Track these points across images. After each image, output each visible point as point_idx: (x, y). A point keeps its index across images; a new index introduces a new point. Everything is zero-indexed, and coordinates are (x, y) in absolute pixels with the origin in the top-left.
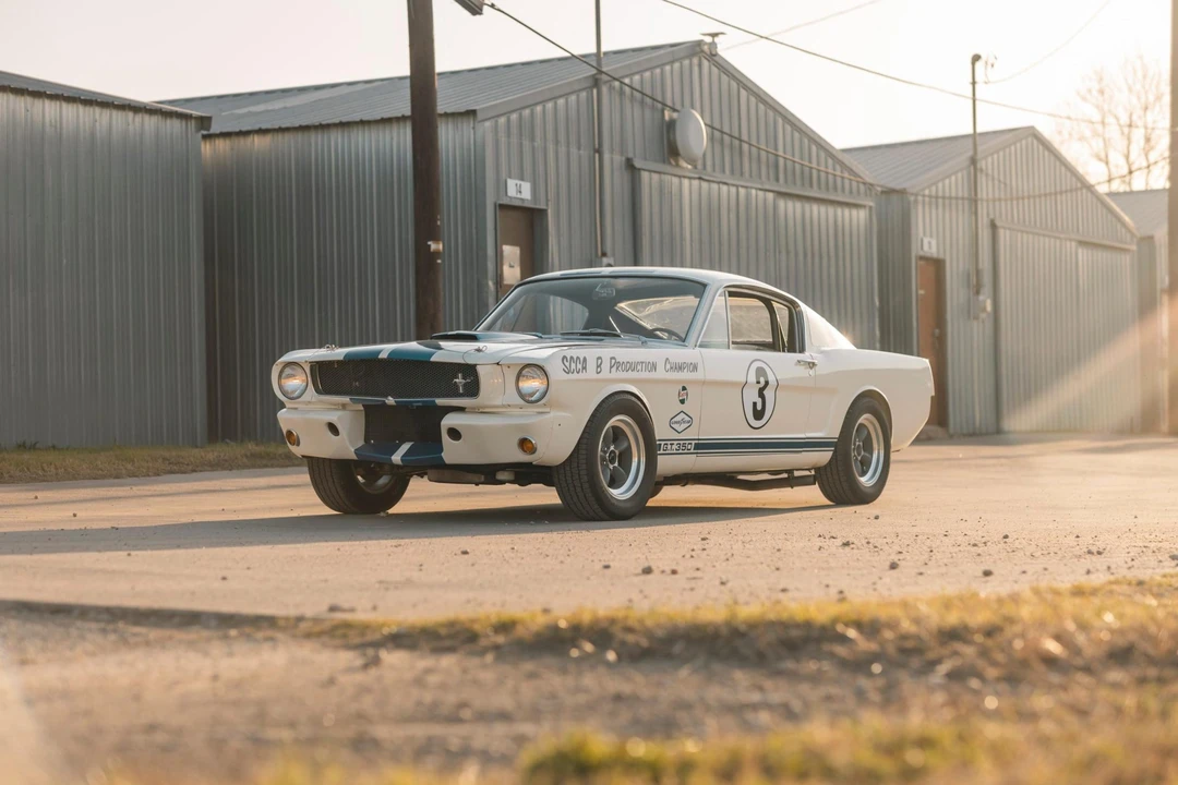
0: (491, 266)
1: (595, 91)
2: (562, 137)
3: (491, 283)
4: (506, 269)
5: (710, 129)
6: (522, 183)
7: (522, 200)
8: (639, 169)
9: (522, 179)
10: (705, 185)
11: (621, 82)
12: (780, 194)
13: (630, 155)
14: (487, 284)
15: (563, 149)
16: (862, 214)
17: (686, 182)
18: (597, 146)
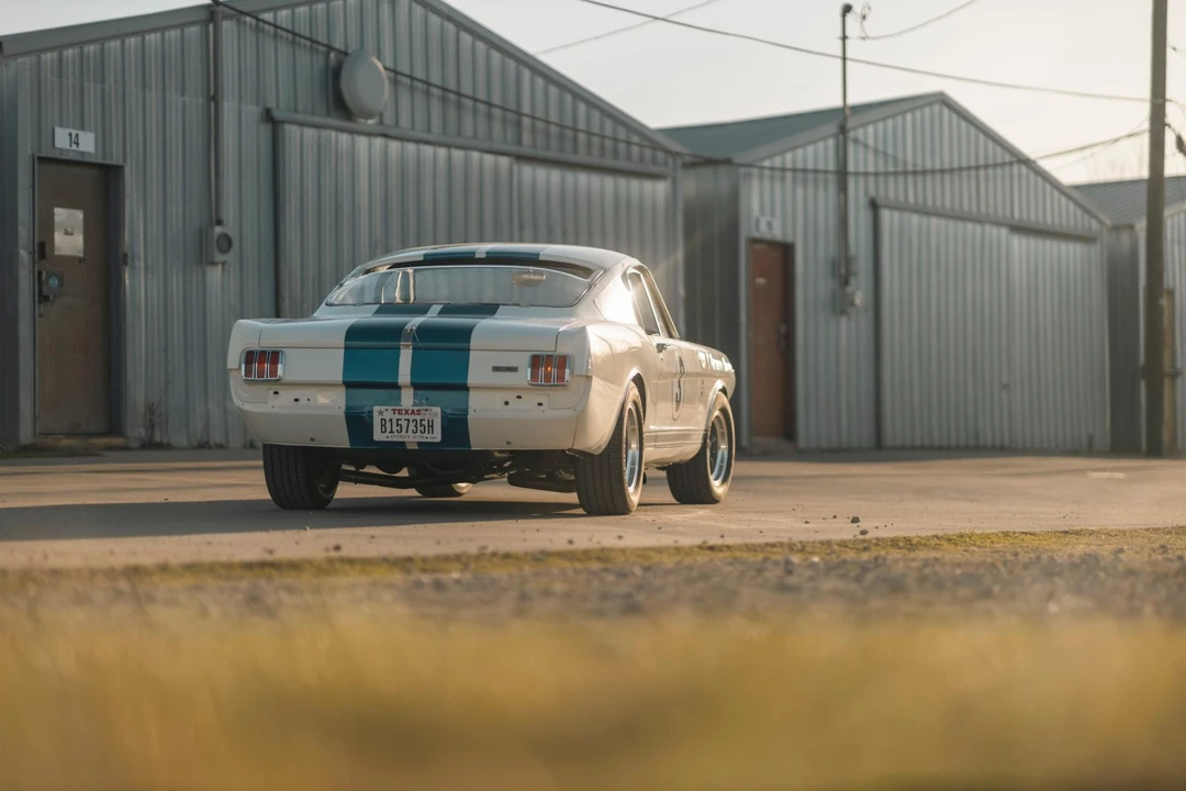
0: (23, 232)
1: (211, 27)
2: (154, 80)
3: (24, 254)
4: (59, 238)
5: (392, 74)
6: (81, 133)
7: (82, 153)
8: (283, 122)
9: (83, 129)
10: (394, 145)
11: (258, 19)
12: (521, 158)
13: (271, 104)
14: (18, 253)
15: (153, 96)
16: (661, 188)
17: (362, 141)
18: (212, 93)
